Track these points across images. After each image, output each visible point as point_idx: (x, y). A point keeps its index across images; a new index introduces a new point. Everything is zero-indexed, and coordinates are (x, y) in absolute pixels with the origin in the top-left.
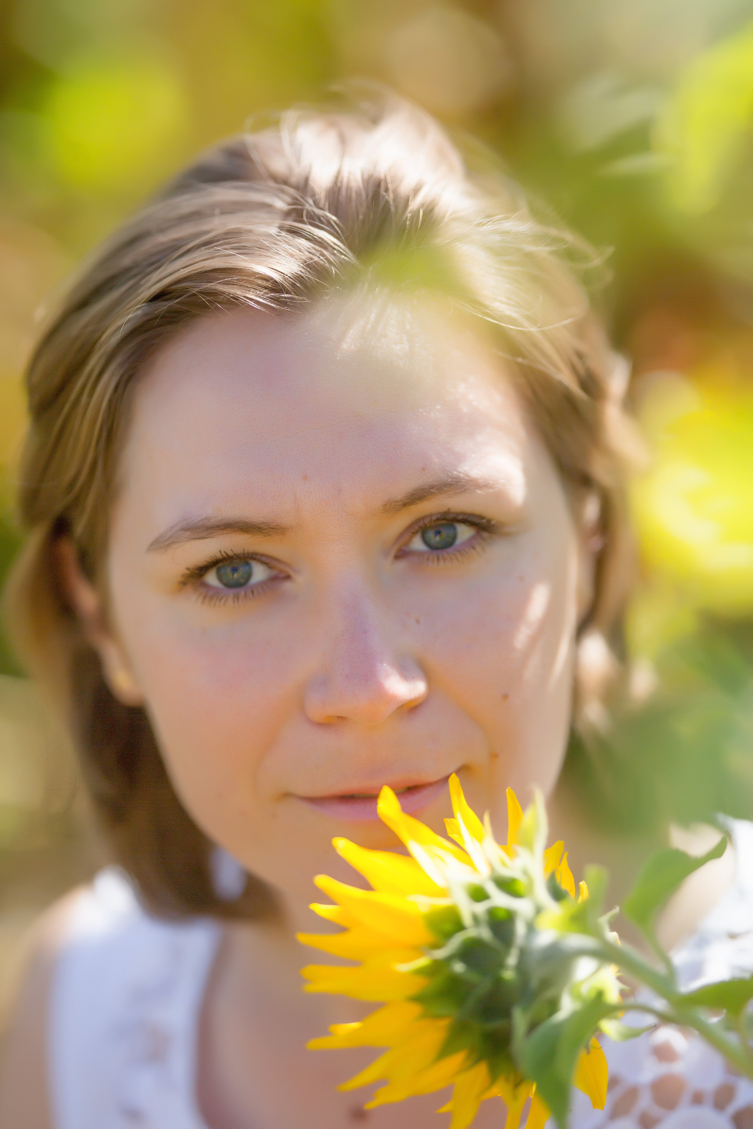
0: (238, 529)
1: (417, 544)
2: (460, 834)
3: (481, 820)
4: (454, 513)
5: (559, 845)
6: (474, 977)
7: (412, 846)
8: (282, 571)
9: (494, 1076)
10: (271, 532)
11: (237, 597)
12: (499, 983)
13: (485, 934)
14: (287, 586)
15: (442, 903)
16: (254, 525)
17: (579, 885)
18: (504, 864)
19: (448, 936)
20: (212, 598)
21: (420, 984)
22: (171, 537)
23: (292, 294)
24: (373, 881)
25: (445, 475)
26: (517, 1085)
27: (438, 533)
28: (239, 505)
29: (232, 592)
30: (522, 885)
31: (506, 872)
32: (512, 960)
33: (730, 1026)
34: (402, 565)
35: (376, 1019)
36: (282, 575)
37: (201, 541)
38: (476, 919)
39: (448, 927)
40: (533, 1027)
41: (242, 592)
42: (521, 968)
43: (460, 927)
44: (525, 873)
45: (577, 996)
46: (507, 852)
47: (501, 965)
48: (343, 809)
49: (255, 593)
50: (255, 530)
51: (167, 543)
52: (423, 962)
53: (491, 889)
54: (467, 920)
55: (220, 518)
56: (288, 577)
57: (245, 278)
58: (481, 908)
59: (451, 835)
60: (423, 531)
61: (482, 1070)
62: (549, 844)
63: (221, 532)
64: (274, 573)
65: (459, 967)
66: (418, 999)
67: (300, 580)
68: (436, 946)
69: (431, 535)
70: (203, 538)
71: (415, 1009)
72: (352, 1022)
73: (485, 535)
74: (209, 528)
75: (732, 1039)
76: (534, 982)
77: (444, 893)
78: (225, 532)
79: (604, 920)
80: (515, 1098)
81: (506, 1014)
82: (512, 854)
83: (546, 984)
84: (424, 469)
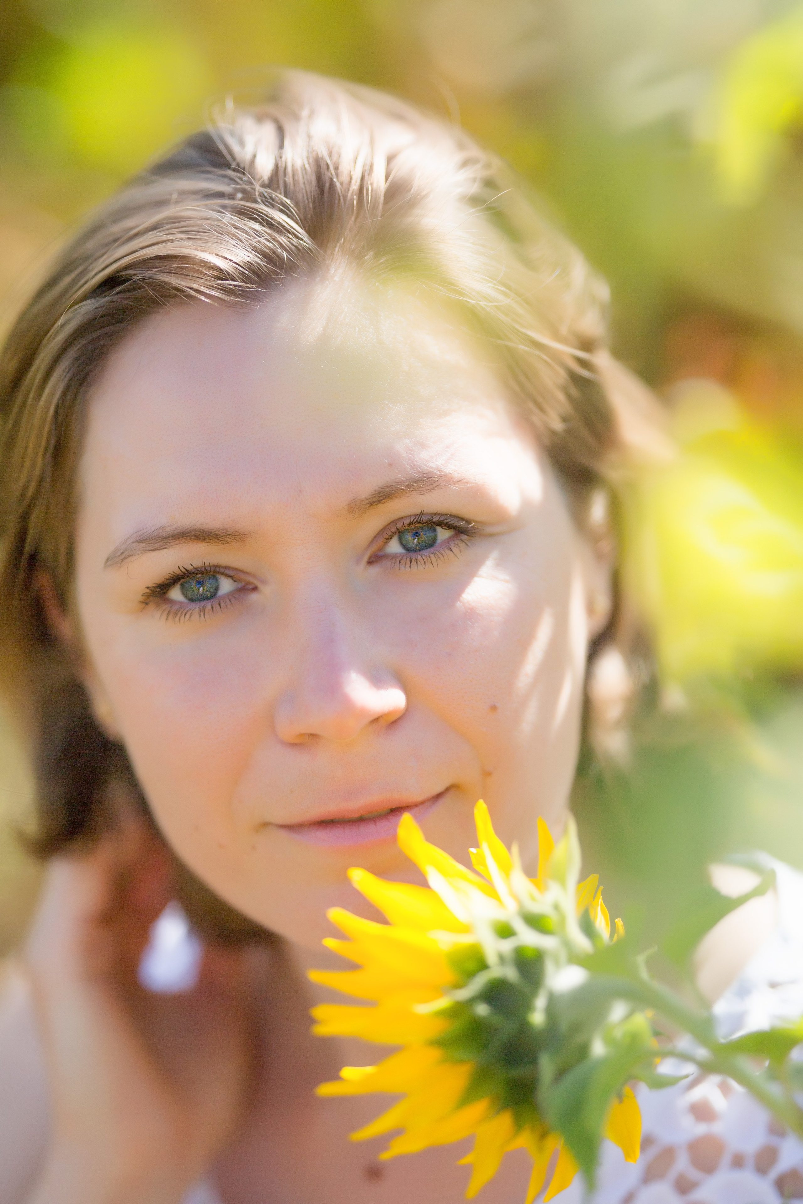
0: (194, 538)
1: (394, 547)
2: (485, 865)
3: (509, 848)
4: (428, 514)
5: (593, 879)
6: (498, 1020)
7: (433, 878)
8: (249, 583)
9: (518, 1124)
10: (229, 540)
11: (203, 610)
12: (524, 1026)
13: (511, 974)
14: (254, 597)
15: (465, 940)
16: (211, 532)
17: (615, 922)
18: (533, 899)
19: (470, 975)
20: (176, 614)
21: (439, 1027)
22: (126, 550)
23: (239, 282)
24: (390, 915)
25: (415, 471)
26: (543, 1135)
27: (416, 534)
28: (193, 511)
29: (196, 606)
30: (553, 920)
31: (535, 908)
32: (540, 1002)
33: (773, 1075)
34: (375, 570)
35: (392, 1063)
36: (250, 586)
37: (158, 552)
38: (502, 959)
39: (471, 966)
40: (560, 1074)
41: (208, 605)
42: (550, 1011)
43: (483, 966)
44: (557, 907)
45: (609, 1041)
46: (537, 885)
47: (528, 1007)
48: (322, 834)
49: (222, 604)
50: (212, 538)
51: (122, 557)
52: (444, 1003)
53: (520, 926)
54: (491, 958)
55: (175, 527)
56: (255, 589)
57: (187, 265)
58: (507, 946)
59: (476, 867)
60: (400, 533)
61: (505, 1120)
62: (583, 876)
63: (177, 542)
64: (241, 585)
65: (482, 1010)
66: (440, 1043)
67: (266, 590)
68: (458, 986)
69: (409, 537)
70: (158, 549)
71: (435, 1054)
72: (367, 1066)
73: (464, 537)
74: (165, 538)
75: (774, 1090)
76: (564, 1026)
77: (467, 929)
78: (182, 541)
79: (641, 959)
80: (541, 1149)
81: (532, 1059)
82: (542, 887)
83: (576, 1027)
84: (390, 465)
